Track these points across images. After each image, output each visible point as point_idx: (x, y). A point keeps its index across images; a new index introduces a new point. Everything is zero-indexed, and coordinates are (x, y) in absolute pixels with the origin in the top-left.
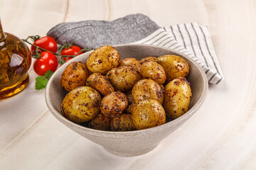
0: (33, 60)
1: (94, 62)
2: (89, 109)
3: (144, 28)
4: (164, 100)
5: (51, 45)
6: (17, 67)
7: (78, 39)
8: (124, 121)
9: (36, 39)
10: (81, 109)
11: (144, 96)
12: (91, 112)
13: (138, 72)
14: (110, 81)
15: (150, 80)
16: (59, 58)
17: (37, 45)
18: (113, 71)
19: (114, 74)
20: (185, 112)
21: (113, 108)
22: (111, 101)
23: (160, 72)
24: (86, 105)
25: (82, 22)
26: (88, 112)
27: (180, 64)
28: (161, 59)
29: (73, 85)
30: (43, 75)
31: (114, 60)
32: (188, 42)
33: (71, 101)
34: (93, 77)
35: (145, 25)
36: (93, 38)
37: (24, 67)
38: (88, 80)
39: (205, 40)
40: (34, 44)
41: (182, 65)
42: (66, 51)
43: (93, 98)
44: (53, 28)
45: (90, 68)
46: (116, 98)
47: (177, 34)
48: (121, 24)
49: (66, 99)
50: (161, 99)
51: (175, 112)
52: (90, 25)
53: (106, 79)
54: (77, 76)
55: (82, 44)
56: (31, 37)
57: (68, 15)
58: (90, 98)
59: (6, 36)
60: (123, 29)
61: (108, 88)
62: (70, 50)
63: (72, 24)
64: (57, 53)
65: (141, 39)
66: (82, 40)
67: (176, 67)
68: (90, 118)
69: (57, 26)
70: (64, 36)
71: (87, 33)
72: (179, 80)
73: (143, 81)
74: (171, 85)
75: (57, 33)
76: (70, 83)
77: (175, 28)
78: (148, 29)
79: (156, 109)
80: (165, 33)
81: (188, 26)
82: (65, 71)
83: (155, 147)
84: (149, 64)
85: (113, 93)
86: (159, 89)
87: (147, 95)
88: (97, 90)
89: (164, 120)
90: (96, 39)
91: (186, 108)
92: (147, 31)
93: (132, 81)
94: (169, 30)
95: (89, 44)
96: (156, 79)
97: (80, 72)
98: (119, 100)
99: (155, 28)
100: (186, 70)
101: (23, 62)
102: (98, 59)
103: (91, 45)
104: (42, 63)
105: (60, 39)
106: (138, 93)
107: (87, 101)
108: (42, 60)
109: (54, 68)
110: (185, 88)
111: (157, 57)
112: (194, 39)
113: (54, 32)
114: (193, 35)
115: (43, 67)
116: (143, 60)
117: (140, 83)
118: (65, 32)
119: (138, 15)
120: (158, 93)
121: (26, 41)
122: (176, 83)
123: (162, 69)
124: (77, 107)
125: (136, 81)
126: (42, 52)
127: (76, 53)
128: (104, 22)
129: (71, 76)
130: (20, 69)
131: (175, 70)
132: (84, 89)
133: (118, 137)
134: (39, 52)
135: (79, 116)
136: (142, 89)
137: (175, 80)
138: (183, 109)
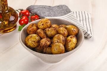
0: (19, 19)
1: (40, 25)
2: (35, 43)
3: (65, 11)
4: (65, 43)
5: (27, 13)
6: (12, 21)
7: (38, 12)
8: (48, 50)
9: (22, 10)
10: (32, 43)
11: (58, 41)
12: (36, 45)
13: (57, 31)
14: (45, 33)
15: (61, 35)
16: (30, 19)
17: (22, 13)
18: (47, 29)
19: (47, 31)
20: (73, 49)
21: (44, 44)
22: (44, 41)
23: (65, 32)
24: (34, 42)
25: (41, 6)
26: (35, 45)
27: (74, 29)
28: (67, 26)
29: (31, 32)
30: (22, 25)
31: (48, 25)
32: (81, 19)
33: (28, 39)
34: (39, 30)
35: (66, 10)
36: (44, 13)
37: (15, 21)
38: (37, 31)
39: (89, 19)
40: (21, 12)
41: (75, 30)
42: (33, 17)
43: (37, 39)
44: (29, 7)
45: (38, 26)
46: (46, 40)
47: (78, 15)
48: (57, 8)
49: (27, 38)
50: (64, 43)
51: (69, 49)
52: (44, 7)
53: (44, 32)
54: (33, 29)
55: (39, 15)
56: (20, 9)
57: (37, 2)
58: (36, 39)
59: (9, 8)
60: (57, 11)
61: (44, 36)
62: (34, 17)
63: (37, 6)
64: (29, 17)
65: (63, 15)
66: (40, 13)
67: (73, 31)
68: (35, 47)
69: (31, 6)
70: (33, 10)
71: (42, 11)
72: (72, 36)
73: (58, 35)
74: (69, 38)
75: (30, 9)
76: (30, 31)
77: (78, 13)
78: (67, 12)
79: (61, 47)
80: (73, 14)
81: (83, 12)
82: (29, 26)
83: (60, 61)
84: (62, 28)
85: (46, 38)
86: (64, 39)
87: (59, 41)
88: (40, 36)
89: (64, 52)
90: (45, 13)
91: (74, 48)
92: (66, 12)
93: (54, 34)
94: (75, 13)
95: (42, 15)
96: (63, 35)
97: (35, 27)
98: (47, 42)
99: (70, 12)
100: (77, 32)
101: (15, 19)
102: (42, 24)
103: (43, 16)
104: (22, 21)
105: (31, 11)
106: (55, 39)
107: (35, 40)
108: (22, 19)
109: (27, 23)
110: (74, 40)
111: (66, 25)
112: (84, 18)
113: (29, 8)
114: (84, 16)
115: (22, 22)
116: (61, 26)
117: (57, 36)
118: (33, 9)
119: (64, 5)
120: (63, 40)
121: (17, 11)
122: (71, 37)
123: (66, 31)
124: (31, 42)
125: (55, 34)
126: (23, 16)
127: (36, 18)
128: (50, 7)
129: (31, 29)
130: (13, 22)
131: (72, 32)
132: (35, 35)
133: (44, 56)
134: (22, 16)
135: (31, 45)
136: (57, 38)
137: (71, 36)
138: (72, 48)
